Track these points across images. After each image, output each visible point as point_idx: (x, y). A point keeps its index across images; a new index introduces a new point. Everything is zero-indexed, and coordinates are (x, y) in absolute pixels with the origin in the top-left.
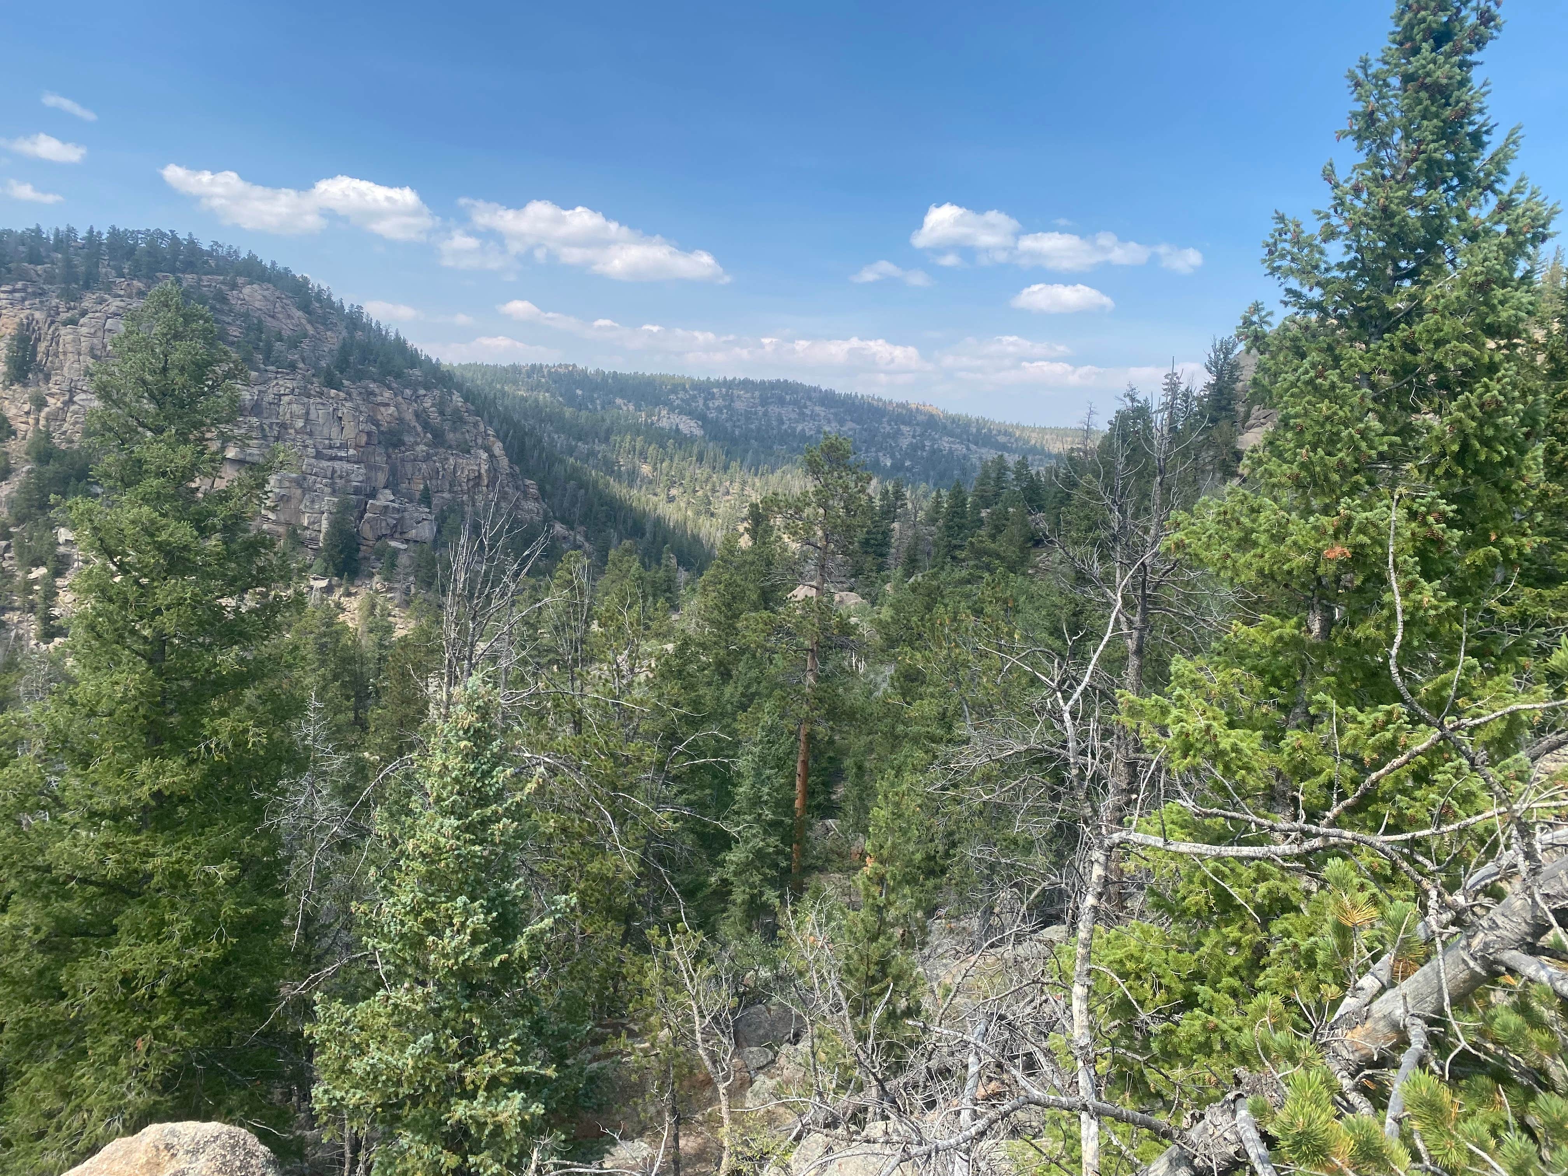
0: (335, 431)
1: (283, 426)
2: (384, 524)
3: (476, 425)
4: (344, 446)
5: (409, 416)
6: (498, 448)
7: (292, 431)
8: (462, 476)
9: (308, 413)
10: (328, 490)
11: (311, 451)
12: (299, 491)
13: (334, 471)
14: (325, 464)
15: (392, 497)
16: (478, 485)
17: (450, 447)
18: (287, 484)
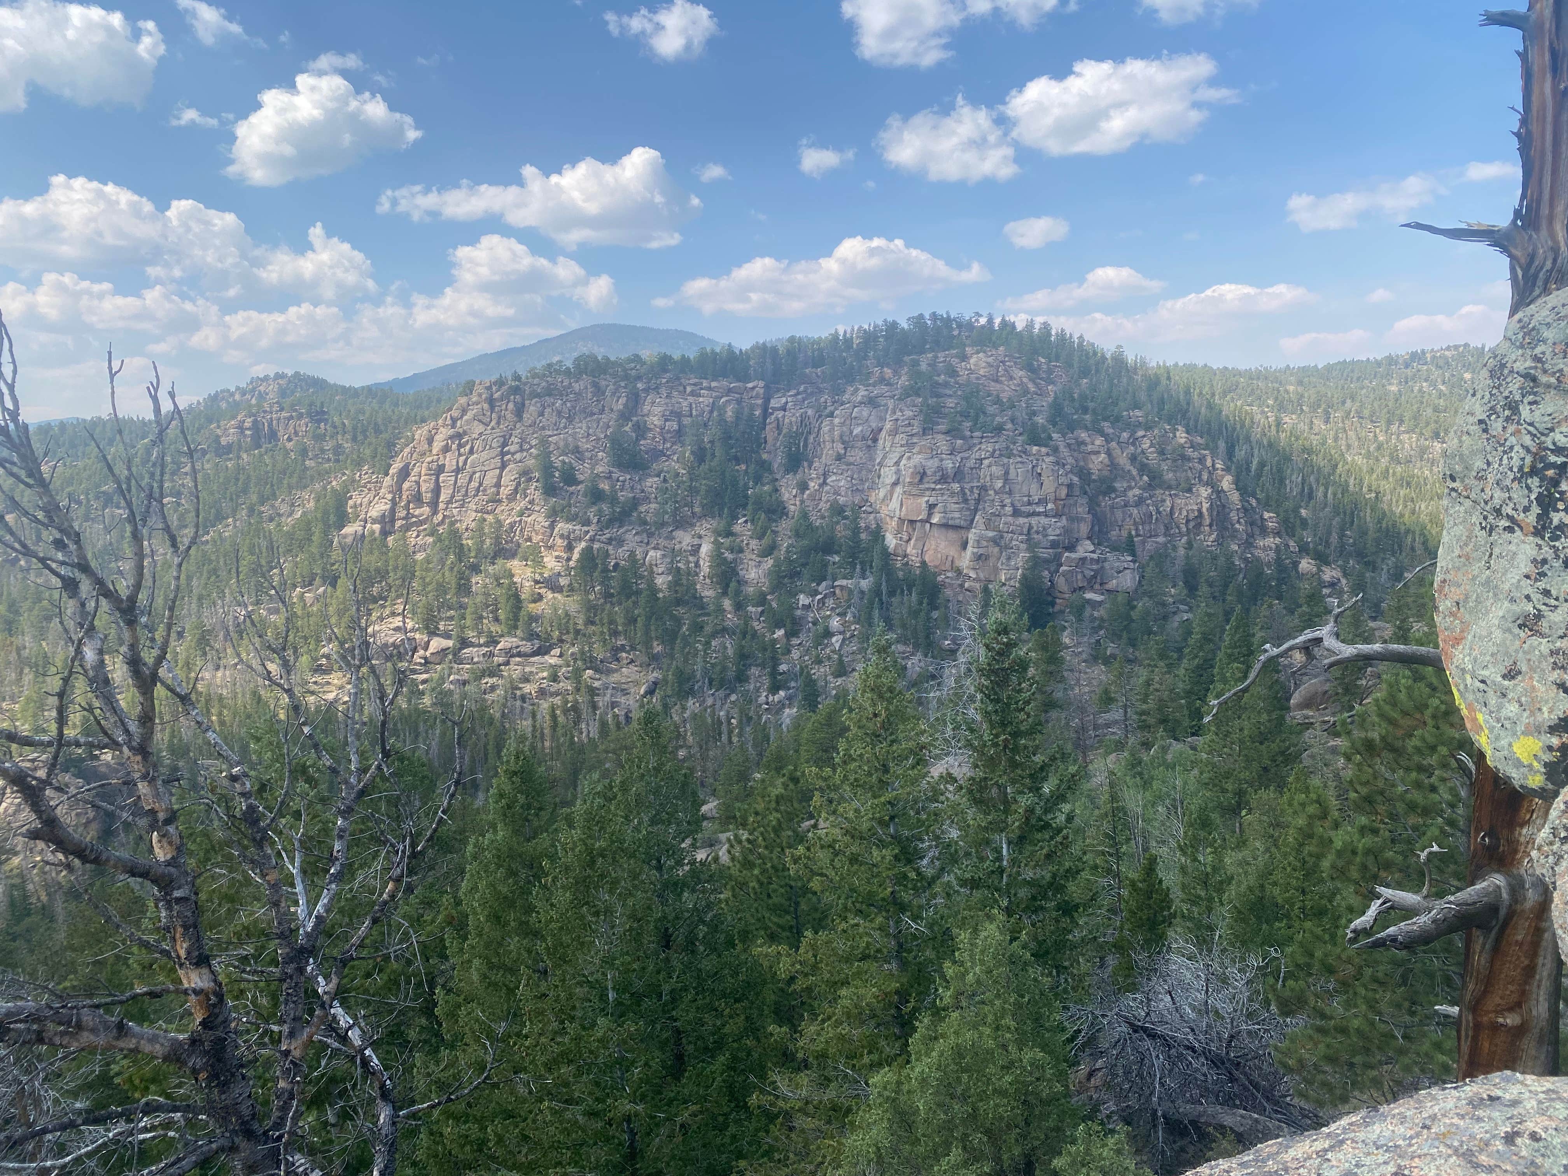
0: (1034, 486)
1: (983, 488)
2: (1080, 576)
3: (1202, 460)
4: (1043, 501)
5: (1123, 460)
6: (1226, 483)
7: (991, 492)
8: (1180, 517)
9: (1007, 473)
10: (1023, 546)
11: (1009, 509)
12: (996, 549)
13: (1030, 528)
14: (1021, 520)
15: (1092, 548)
16: (1200, 525)
17: (1170, 488)
18: (985, 543)
